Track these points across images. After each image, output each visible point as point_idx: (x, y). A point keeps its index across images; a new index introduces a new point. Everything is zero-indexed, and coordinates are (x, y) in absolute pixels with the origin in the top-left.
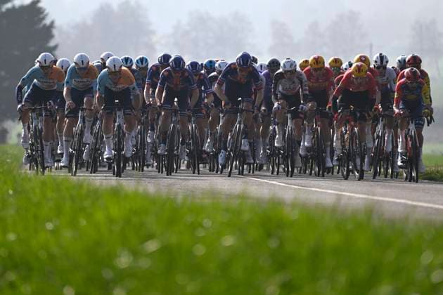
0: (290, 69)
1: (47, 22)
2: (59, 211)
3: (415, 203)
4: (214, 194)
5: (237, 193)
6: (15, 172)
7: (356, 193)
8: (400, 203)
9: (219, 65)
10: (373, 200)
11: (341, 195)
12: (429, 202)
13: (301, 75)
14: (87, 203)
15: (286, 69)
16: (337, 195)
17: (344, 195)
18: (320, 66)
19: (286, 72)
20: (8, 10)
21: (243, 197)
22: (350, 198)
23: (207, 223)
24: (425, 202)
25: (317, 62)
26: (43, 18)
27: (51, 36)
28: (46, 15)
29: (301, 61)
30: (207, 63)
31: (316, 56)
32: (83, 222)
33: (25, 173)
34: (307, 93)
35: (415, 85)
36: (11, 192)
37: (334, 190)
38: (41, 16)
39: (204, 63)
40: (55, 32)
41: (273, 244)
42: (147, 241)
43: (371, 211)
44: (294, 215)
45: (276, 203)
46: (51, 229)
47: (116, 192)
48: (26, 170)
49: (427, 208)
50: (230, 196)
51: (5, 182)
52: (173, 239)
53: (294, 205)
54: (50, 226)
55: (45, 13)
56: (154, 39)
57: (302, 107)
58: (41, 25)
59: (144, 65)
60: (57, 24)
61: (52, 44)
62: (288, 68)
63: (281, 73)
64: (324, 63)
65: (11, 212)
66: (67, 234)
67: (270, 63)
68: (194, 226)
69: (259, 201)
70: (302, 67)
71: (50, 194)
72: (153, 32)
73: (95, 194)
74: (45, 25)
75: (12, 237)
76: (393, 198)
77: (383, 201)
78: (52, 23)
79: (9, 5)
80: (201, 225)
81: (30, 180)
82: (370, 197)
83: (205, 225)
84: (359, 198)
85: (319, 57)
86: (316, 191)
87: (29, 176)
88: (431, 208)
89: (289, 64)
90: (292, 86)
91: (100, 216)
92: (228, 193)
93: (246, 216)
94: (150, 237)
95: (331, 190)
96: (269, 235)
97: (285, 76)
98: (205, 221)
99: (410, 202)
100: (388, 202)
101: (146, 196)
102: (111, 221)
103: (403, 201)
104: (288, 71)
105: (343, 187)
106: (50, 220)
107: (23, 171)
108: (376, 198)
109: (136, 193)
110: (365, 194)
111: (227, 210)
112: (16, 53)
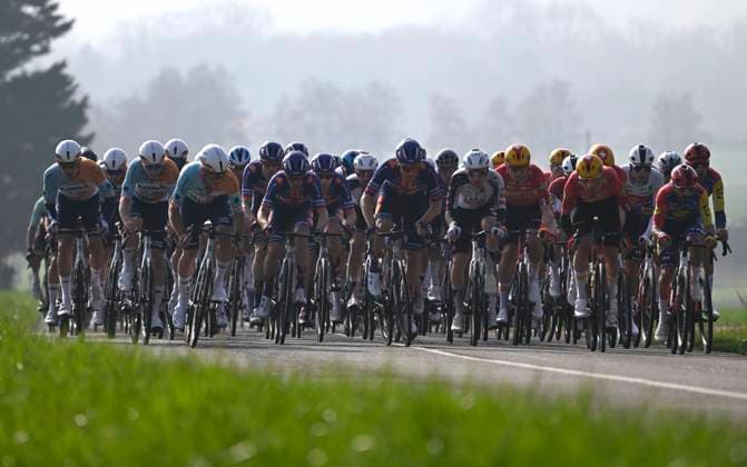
0: (480, 166)
1: (77, 97)
2: (96, 396)
3: (657, 384)
4: (340, 370)
5: (375, 368)
6: (26, 335)
7: (566, 368)
8: (635, 384)
9: (360, 161)
10: (591, 378)
11: (542, 371)
12: (680, 382)
13: (496, 178)
14: (140, 385)
15: (473, 167)
16: (536, 370)
17: (548, 372)
18: (523, 162)
19: (471, 171)
20: (15, 79)
21: (387, 374)
22: (556, 375)
23: (330, 415)
24: (674, 381)
25: (518, 155)
26: (71, 92)
27: (83, 121)
28: (77, 86)
29: (495, 155)
30: (347, 156)
31: (517, 145)
32: (134, 414)
33: (43, 336)
34: (504, 207)
35: (687, 193)
36: (20, 366)
37: (531, 363)
38: (68, 88)
39: (342, 157)
40: (89, 113)
41: (434, 448)
42: (235, 443)
43: (588, 395)
44: (467, 402)
45: (439, 384)
46: (83, 424)
47: (185, 367)
48: (45, 331)
49: (677, 391)
50: (365, 372)
51: (11, 351)
52: (276, 441)
53: (466, 387)
54: (81, 420)
55: (75, 83)
56: (247, 124)
57: (496, 232)
58: (68, 103)
59: (244, 160)
60: (93, 101)
61: (85, 132)
62: (476, 165)
63: (461, 174)
64: (529, 158)
65: (19, 399)
66: (108, 433)
67: (440, 158)
68: (309, 421)
69: (412, 380)
70: (496, 163)
71: (82, 369)
72: (244, 115)
73: (153, 370)
74: (73, 104)
75: (21, 437)
76: (622, 375)
77: (608, 380)
78: (85, 100)
79: (17, 72)
80: (321, 419)
81: (50, 347)
82: (587, 374)
83: (327, 419)
84: (569, 376)
85: (521, 148)
86: (503, 365)
87: (49, 341)
88: (683, 391)
89: (478, 158)
90: (480, 196)
91: (160, 405)
92: (362, 367)
93: (392, 403)
94: (240, 437)
95: (525, 362)
96: (428, 434)
97: (469, 178)
98: (326, 412)
99: (650, 383)
100: (614, 382)
101: (233, 372)
102: (178, 412)
103: (639, 380)
104: (477, 170)
105: (545, 359)
106: (82, 412)
107: (40, 334)
108: (595, 375)
109: (218, 369)
110: (579, 370)
111: (362, 394)
112: (29, 146)
